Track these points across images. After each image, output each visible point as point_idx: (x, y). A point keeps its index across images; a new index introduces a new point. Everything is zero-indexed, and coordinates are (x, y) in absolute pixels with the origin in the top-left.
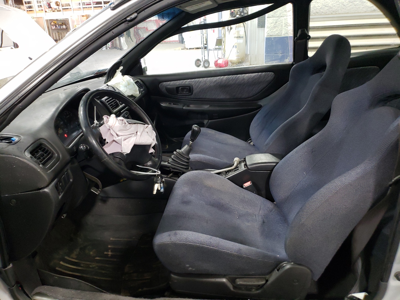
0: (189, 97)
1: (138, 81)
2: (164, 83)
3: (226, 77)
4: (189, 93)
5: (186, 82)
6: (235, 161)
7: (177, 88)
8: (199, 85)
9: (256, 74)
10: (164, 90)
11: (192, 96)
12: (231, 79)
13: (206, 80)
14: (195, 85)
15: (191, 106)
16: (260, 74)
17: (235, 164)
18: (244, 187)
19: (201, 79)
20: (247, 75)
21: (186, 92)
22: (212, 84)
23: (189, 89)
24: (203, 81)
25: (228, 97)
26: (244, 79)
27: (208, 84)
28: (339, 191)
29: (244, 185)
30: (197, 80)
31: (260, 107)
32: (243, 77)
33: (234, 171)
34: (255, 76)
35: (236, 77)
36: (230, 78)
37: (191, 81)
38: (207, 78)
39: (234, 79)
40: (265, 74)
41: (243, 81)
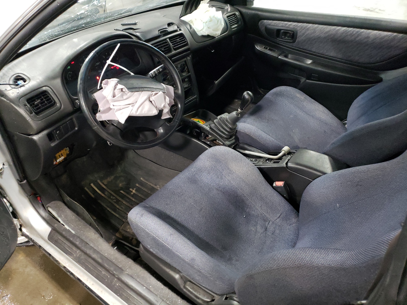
0: (291, 44)
1: (235, 14)
2: (265, 21)
3: (345, 28)
4: (290, 40)
5: (290, 25)
6: (283, 150)
7: (279, 31)
8: (305, 32)
9: (390, 33)
10: (263, 29)
11: (294, 44)
12: (350, 33)
13: (317, 27)
14: (301, 32)
15: (290, 56)
16: (396, 36)
17: (280, 155)
18: (274, 185)
19: (311, 25)
20: (376, 32)
21: (288, 37)
22: (322, 35)
23: (293, 35)
24: (312, 28)
25: (340, 56)
26: (368, 37)
27: (317, 34)
28: (302, 266)
29: (276, 184)
30: (305, 24)
31: (381, 80)
32: (369, 34)
33: (274, 162)
34: (387, 36)
35: (358, 32)
36: (349, 31)
37: (297, 26)
38: (319, 25)
39: (354, 35)
40: (402, 36)
41: (366, 40)
